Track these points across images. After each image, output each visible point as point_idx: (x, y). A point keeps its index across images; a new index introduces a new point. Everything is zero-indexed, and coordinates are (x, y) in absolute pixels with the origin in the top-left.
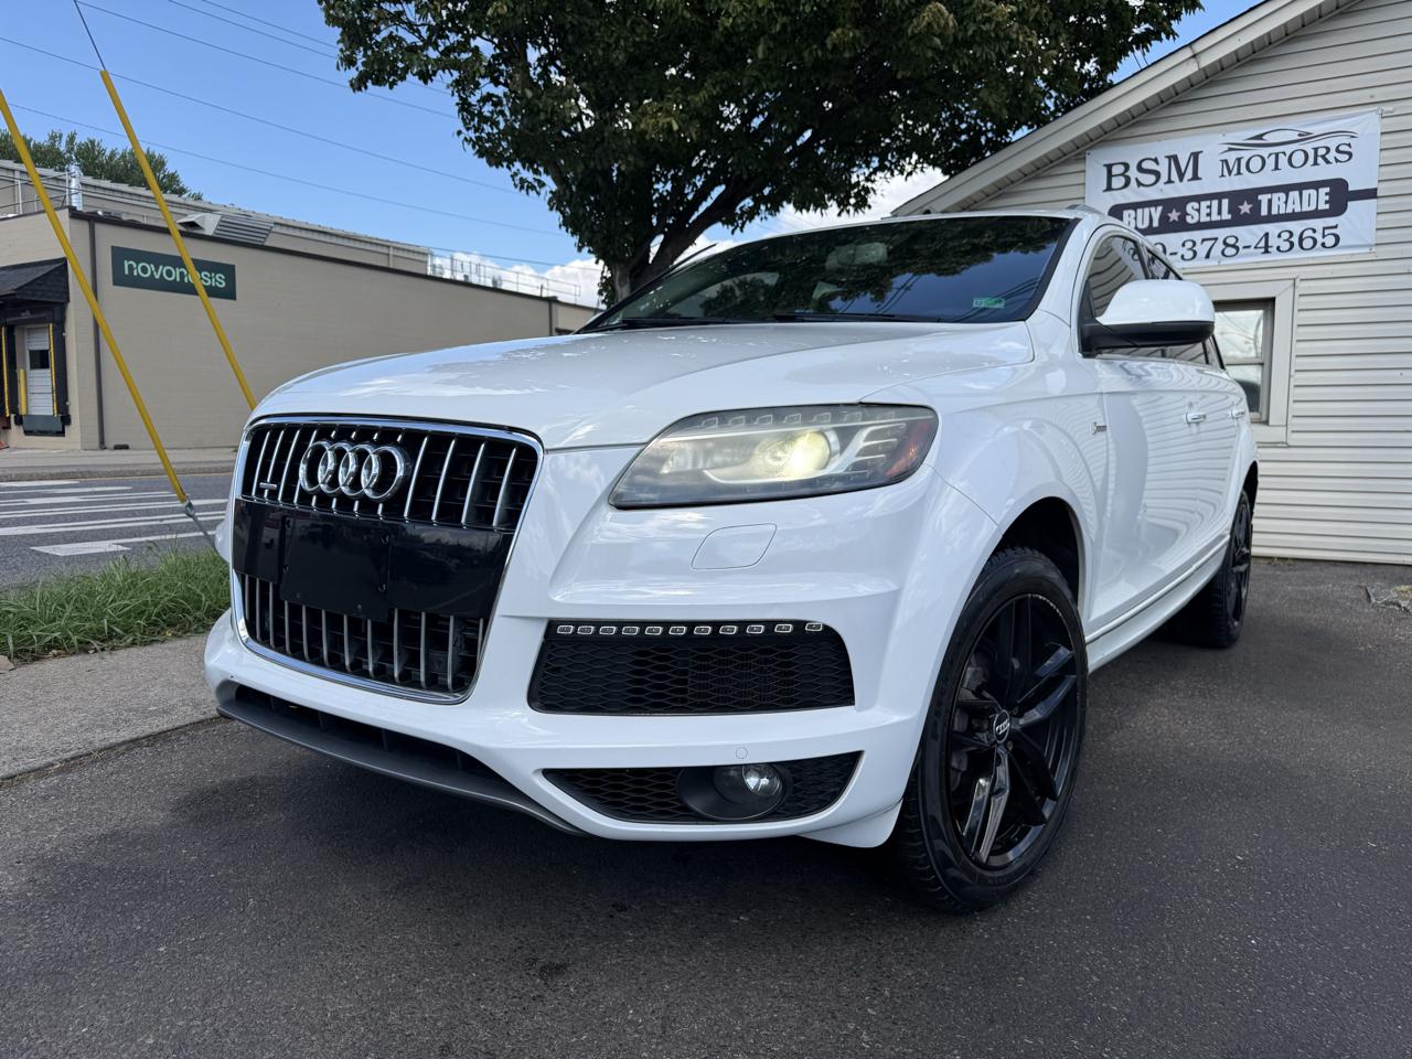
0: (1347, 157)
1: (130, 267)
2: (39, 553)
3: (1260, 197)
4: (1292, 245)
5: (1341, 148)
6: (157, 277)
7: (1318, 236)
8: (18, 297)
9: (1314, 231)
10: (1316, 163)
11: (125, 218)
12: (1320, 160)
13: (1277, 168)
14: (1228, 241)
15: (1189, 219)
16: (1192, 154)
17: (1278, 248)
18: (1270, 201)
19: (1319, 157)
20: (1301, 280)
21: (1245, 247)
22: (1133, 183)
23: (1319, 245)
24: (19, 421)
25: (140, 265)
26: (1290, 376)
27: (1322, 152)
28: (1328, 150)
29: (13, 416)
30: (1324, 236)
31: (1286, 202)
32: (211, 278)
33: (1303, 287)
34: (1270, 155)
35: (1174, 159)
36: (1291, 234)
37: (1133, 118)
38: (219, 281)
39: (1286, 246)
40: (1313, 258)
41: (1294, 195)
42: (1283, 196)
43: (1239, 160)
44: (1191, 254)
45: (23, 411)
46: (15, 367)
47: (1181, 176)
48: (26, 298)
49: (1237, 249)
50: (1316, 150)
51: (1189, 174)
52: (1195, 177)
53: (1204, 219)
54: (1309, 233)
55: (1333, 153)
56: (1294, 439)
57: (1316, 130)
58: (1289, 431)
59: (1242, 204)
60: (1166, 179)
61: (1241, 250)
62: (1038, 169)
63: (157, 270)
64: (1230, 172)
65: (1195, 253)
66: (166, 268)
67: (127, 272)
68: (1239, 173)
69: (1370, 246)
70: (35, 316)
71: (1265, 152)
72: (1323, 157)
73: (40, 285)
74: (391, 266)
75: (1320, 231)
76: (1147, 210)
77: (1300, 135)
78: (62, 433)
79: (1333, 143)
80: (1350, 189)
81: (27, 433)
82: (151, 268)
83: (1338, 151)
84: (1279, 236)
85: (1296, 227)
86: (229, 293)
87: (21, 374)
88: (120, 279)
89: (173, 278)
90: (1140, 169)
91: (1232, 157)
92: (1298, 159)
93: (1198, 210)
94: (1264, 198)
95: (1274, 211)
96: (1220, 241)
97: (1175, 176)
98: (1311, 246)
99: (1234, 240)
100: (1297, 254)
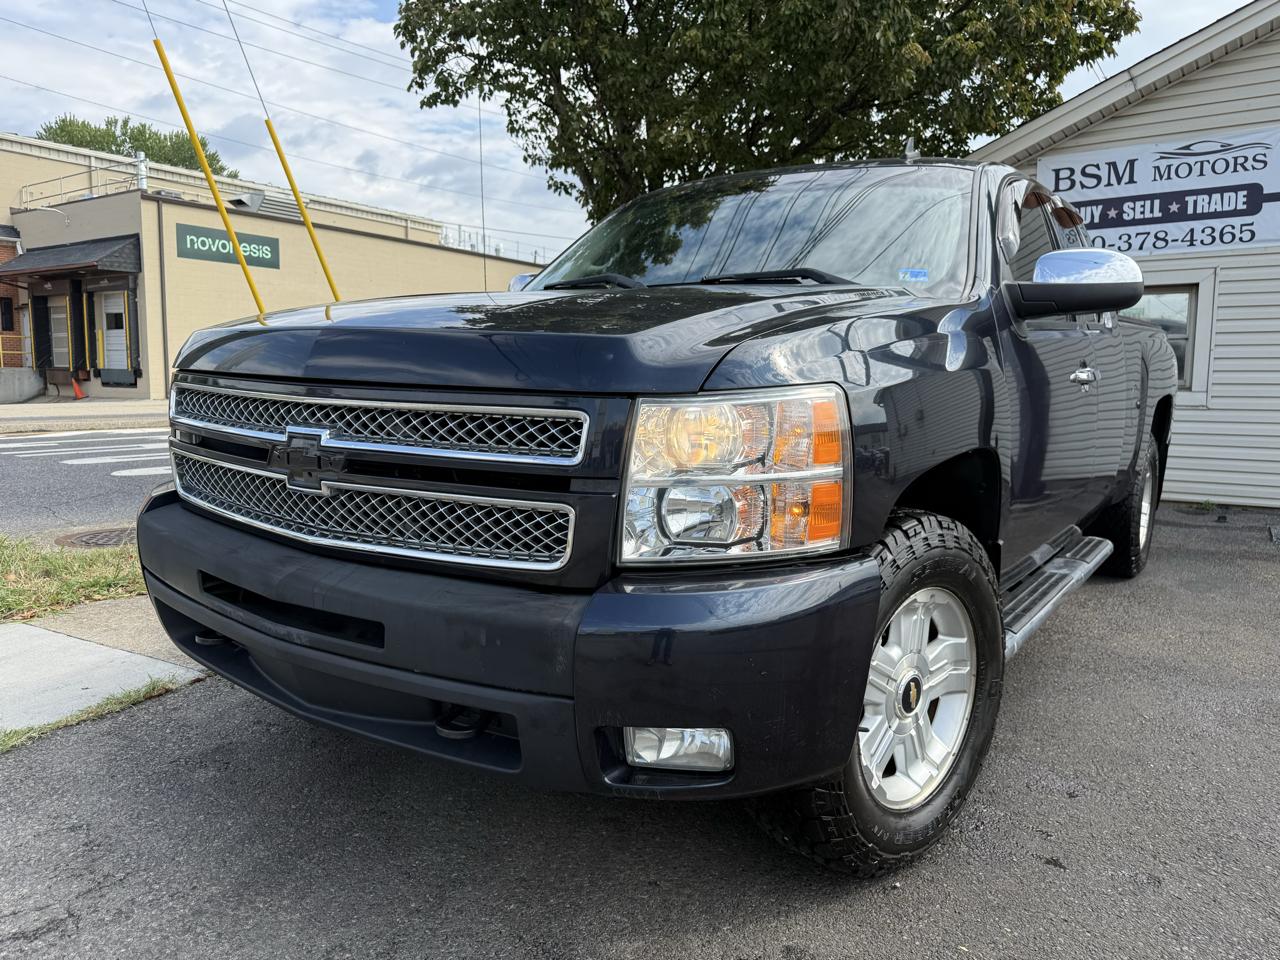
0: (1262, 165)
1: (192, 240)
3: (1187, 198)
4: (1214, 239)
5: (1257, 158)
6: (214, 249)
7: (1237, 232)
8: (99, 268)
9: (1233, 227)
10: (1235, 170)
11: (187, 198)
12: (1239, 168)
13: (1202, 174)
14: (1159, 235)
15: (1125, 217)
16: (1129, 161)
17: (1202, 242)
18: (1195, 202)
19: (1238, 165)
20: (1222, 269)
21: (1173, 241)
22: (1078, 185)
23: (1237, 239)
24: (98, 374)
25: (201, 239)
26: (1211, 350)
27: (1241, 160)
28: (1246, 159)
29: (92, 370)
30: (1241, 232)
31: (1209, 203)
32: (259, 250)
33: (1222, 275)
34: (1196, 163)
35: (1113, 165)
36: (1213, 230)
37: (1079, 130)
38: (265, 252)
39: (1208, 240)
40: (1231, 250)
41: (1216, 197)
42: (1206, 197)
43: (1169, 167)
44: (1127, 246)
45: (100, 366)
46: (94, 328)
47: (1119, 180)
48: (106, 268)
49: (1167, 242)
50: (1236, 159)
51: (1126, 178)
52: (1131, 181)
53: (1139, 216)
54: (1229, 229)
55: (1250, 162)
56: (1213, 403)
57: (1235, 142)
58: (1210, 396)
59: (1171, 204)
60: (1106, 183)
61: (1170, 244)
63: (214, 244)
64: (1161, 177)
65: (1130, 245)
66: (222, 242)
67: (189, 246)
70: (111, 284)
71: (1191, 160)
72: (1242, 165)
73: (116, 257)
74: (410, 238)
75: (1238, 227)
76: (1089, 209)
77: (1222, 146)
78: (134, 385)
79: (1250, 153)
80: (1265, 192)
81: (105, 384)
82: (209, 241)
83: (1254, 159)
84: (1203, 231)
85: (1218, 224)
86: (274, 263)
87: (99, 333)
88: (183, 252)
89: (227, 251)
90: (1084, 173)
91: (1163, 164)
92: (1220, 166)
93: (1134, 209)
94: (1190, 200)
95: (1199, 211)
96: (1152, 236)
97: (1113, 180)
98: (1230, 240)
99: (1164, 235)
100: (1218, 246)
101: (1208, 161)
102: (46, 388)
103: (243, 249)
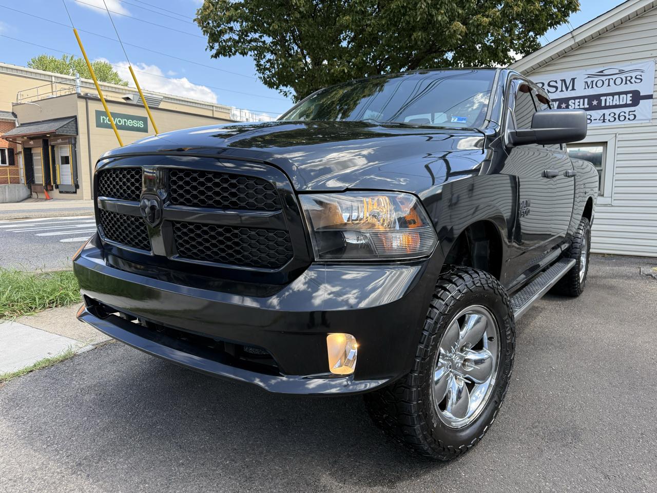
0: (640, 81)
1: (103, 119)
3: (601, 98)
4: (615, 119)
6: (115, 123)
7: (627, 115)
8: (57, 133)
9: (625, 113)
10: (626, 83)
12: (628, 82)
13: (609, 85)
14: (587, 117)
15: (570, 107)
16: (572, 79)
17: (609, 120)
18: (606, 100)
19: (627, 81)
20: (619, 134)
21: (594, 120)
23: (627, 119)
24: (57, 187)
25: (108, 118)
26: (613, 176)
27: (629, 78)
28: (632, 78)
29: (54, 185)
30: (629, 115)
31: (613, 100)
32: (137, 123)
33: (619, 137)
34: (606, 79)
35: (564, 81)
36: (615, 114)
37: (547, 63)
38: (141, 124)
39: (612, 119)
40: (624, 125)
41: (616, 97)
42: (611, 97)
43: (592, 82)
45: (58, 183)
46: (55, 164)
47: (567, 88)
48: (60, 134)
49: (591, 120)
50: (626, 77)
51: (570, 88)
52: (573, 89)
53: (577, 107)
54: (623, 114)
55: (634, 79)
56: (615, 203)
57: (626, 69)
58: (613, 199)
59: (594, 101)
60: (560, 90)
63: (114, 120)
64: (588, 87)
66: (119, 119)
67: (102, 122)
68: (592, 87)
69: (650, 120)
70: (63, 141)
71: (604, 78)
72: (629, 81)
73: (65, 128)
75: (627, 113)
77: (619, 71)
78: (75, 192)
79: (634, 75)
80: (641, 95)
81: (61, 192)
82: (112, 119)
83: (636, 78)
84: (610, 115)
85: (617, 111)
86: (145, 130)
87: (57, 166)
88: (99, 125)
89: (121, 124)
90: (549, 85)
91: (589, 80)
93: (574, 104)
94: (603, 98)
95: (608, 104)
97: (564, 88)
98: (623, 119)
99: (590, 117)
100: (617, 123)
102: (31, 194)
103: (130, 123)
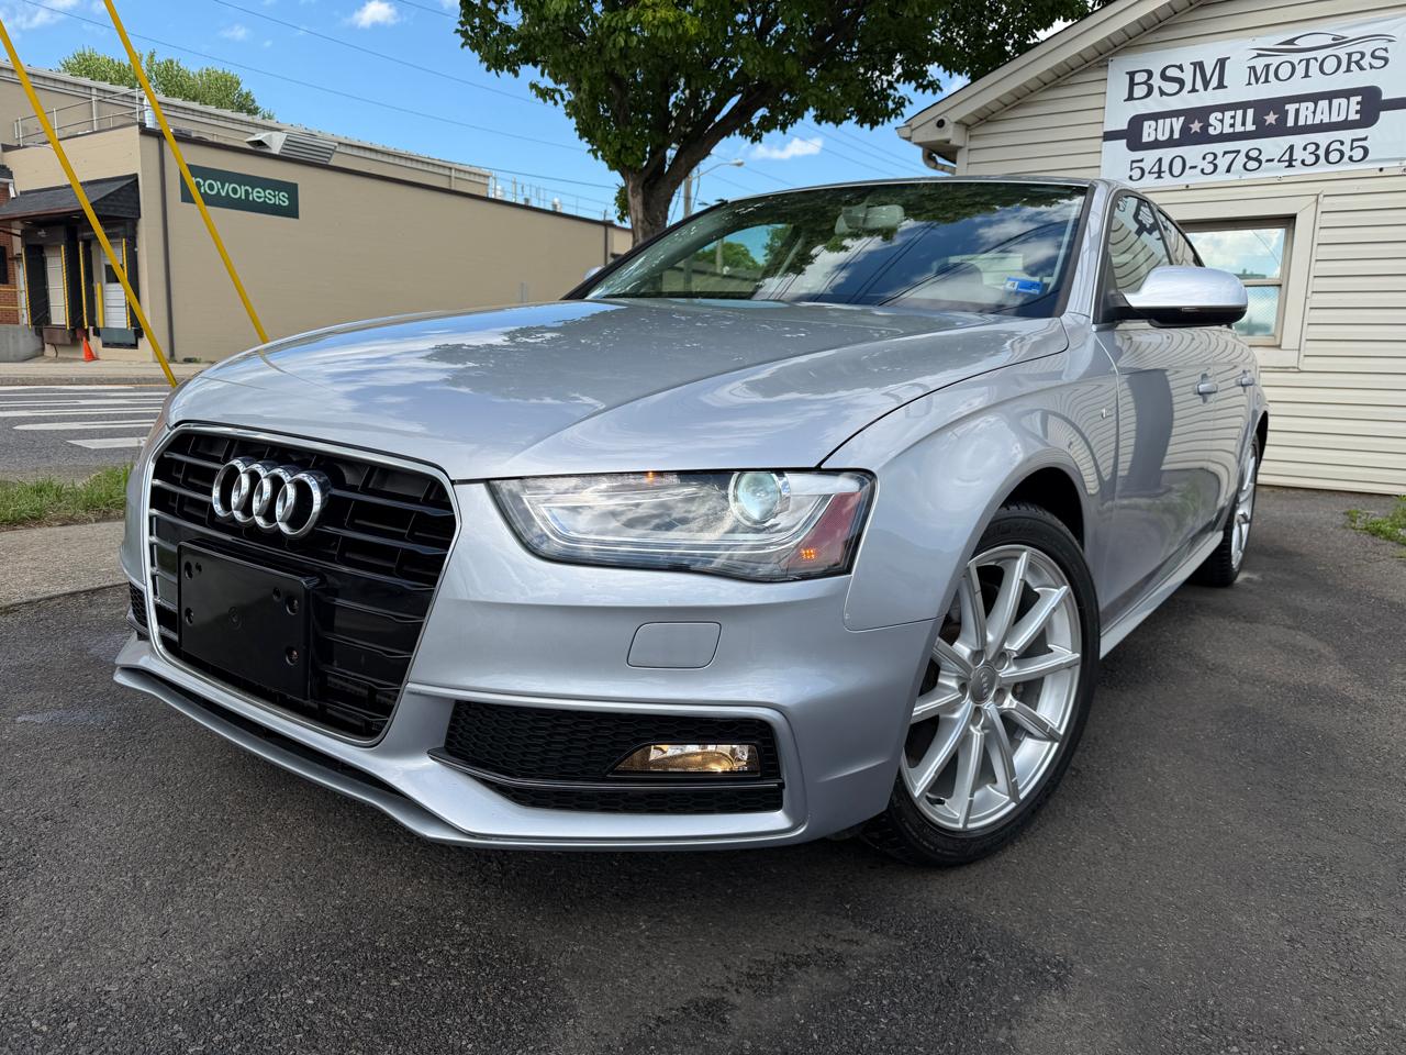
0: (1383, 62)
2: (73, 446)
3: (1287, 107)
4: (1318, 158)
5: (1377, 54)
6: (223, 194)
7: (1346, 149)
9: (1342, 143)
10: (1348, 70)
11: (194, 135)
12: (1353, 66)
13: (1307, 76)
14: (1251, 154)
15: (1211, 131)
16: (1219, 60)
17: (1303, 162)
18: (1297, 111)
20: (1325, 196)
21: (1268, 161)
22: (1156, 92)
23: (1346, 158)
24: (97, 333)
25: (208, 182)
26: (1306, 298)
27: (1356, 57)
28: (1363, 55)
29: (91, 328)
30: (1352, 149)
31: (1314, 112)
32: (274, 196)
33: (1327, 203)
34: (1301, 61)
35: (1199, 66)
36: (1318, 146)
37: (1160, 22)
38: (282, 199)
39: (1311, 159)
40: (1339, 172)
41: (1323, 104)
42: (1311, 105)
43: (1267, 66)
44: (1211, 167)
45: (100, 325)
46: (93, 281)
47: (1206, 85)
49: (1260, 162)
50: (1350, 55)
51: (1214, 82)
52: (1221, 85)
53: (1228, 130)
54: (1336, 145)
55: (1368, 58)
56: (1306, 363)
57: (1351, 34)
58: (1302, 355)
59: (1268, 114)
60: (1191, 88)
61: (1264, 164)
62: (1059, 77)
63: (223, 188)
64: (1257, 80)
65: (1216, 167)
66: (232, 186)
69: (1400, 160)
71: (1295, 58)
72: (1357, 63)
73: (112, 200)
74: (453, 188)
75: (1348, 143)
76: (1168, 120)
77: (1333, 39)
78: (135, 346)
79: (1368, 48)
80: (1384, 98)
81: (106, 345)
82: (217, 185)
83: (1373, 56)
84: (1305, 149)
85: (1323, 139)
86: (292, 211)
87: (97, 287)
88: (187, 197)
89: (238, 196)
90: (1164, 77)
91: (1260, 64)
92: (1330, 65)
93: (1222, 121)
94: (1291, 108)
95: (1301, 122)
96: (1242, 155)
97: (1199, 85)
98: (1337, 160)
99: (1257, 152)
100: (1322, 169)
101: (1316, 59)
102: (43, 349)
103: (257, 195)
